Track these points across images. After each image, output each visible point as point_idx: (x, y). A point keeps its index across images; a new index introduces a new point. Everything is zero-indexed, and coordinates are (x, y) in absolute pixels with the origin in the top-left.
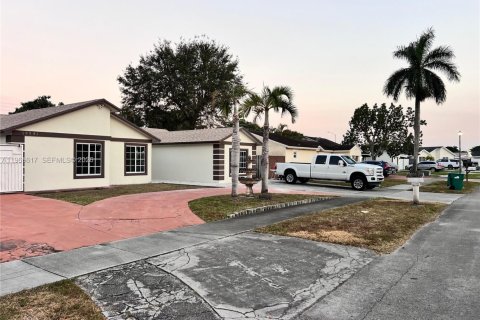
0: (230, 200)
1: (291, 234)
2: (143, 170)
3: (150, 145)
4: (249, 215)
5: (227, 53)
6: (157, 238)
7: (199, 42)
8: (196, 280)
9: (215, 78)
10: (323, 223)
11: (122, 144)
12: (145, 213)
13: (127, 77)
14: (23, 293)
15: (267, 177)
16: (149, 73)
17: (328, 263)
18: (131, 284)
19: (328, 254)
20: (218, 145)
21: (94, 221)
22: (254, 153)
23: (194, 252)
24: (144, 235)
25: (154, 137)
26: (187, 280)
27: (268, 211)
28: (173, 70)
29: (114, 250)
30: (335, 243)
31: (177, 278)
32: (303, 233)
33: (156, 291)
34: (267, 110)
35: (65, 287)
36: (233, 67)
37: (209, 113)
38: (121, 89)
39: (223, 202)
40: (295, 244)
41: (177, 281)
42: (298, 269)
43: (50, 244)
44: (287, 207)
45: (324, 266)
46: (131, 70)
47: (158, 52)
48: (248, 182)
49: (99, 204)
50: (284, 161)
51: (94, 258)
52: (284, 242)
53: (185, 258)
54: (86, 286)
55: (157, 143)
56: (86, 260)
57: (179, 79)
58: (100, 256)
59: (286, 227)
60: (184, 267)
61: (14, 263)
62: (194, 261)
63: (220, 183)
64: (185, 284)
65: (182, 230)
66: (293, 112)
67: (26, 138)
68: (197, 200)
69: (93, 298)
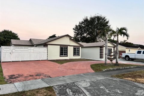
0: (104, 65)
1: (125, 78)
2: (78, 55)
3: (80, 47)
4: (110, 70)
5: (105, 18)
6: (79, 76)
7: (96, 16)
8: (88, 91)
9: (101, 26)
10: (138, 75)
11: (73, 47)
12: (77, 68)
13: (75, 28)
14: (38, 89)
15: (118, 58)
16: (81, 26)
17: (138, 91)
18: (68, 90)
19: (139, 87)
20: (101, 47)
21: (63, 69)
22: (114, 50)
23: (89, 82)
24: (75, 74)
25: (82, 45)
26: (85, 91)
27: (117, 70)
28: (88, 25)
29: (66, 78)
30: (142, 83)
31: (82, 90)
32: (129, 79)
33: (74, 93)
34: (118, 35)
35: (50, 89)
36: (107, 22)
37: (100, 37)
38: (74, 31)
39: (102, 65)
40: (126, 82)
41: (82, 91)
42: (125, 92)
43: (50, 75)
44: (125, 69)
45: (136, 92)
46: (76, 26)
47: (84, 20)
48: (111, 60)
49: (65, 64)
50: (125, 53)
51: (60, 81)
52: (121, 81)
53: (86, 83)
54: (55, 89)
55: (82, 47)
56: (57, 81)
57: (90, 28)
58: (61, 80)
59: (123, 76)
60: (85, 87)
61: (39, 80)
62: (89, 84)
63: (102, 59)
64: (84, 92)
65: (87, 74)
66: (127, 36)
67: (48, 46)
68: (93, 64)
69: (56, 93)
